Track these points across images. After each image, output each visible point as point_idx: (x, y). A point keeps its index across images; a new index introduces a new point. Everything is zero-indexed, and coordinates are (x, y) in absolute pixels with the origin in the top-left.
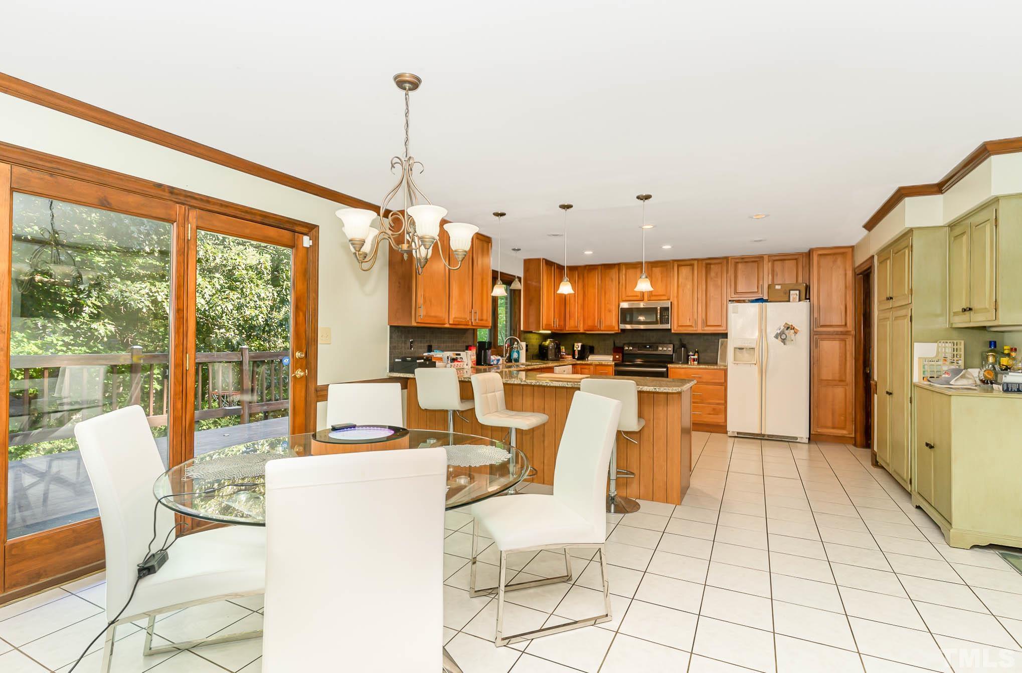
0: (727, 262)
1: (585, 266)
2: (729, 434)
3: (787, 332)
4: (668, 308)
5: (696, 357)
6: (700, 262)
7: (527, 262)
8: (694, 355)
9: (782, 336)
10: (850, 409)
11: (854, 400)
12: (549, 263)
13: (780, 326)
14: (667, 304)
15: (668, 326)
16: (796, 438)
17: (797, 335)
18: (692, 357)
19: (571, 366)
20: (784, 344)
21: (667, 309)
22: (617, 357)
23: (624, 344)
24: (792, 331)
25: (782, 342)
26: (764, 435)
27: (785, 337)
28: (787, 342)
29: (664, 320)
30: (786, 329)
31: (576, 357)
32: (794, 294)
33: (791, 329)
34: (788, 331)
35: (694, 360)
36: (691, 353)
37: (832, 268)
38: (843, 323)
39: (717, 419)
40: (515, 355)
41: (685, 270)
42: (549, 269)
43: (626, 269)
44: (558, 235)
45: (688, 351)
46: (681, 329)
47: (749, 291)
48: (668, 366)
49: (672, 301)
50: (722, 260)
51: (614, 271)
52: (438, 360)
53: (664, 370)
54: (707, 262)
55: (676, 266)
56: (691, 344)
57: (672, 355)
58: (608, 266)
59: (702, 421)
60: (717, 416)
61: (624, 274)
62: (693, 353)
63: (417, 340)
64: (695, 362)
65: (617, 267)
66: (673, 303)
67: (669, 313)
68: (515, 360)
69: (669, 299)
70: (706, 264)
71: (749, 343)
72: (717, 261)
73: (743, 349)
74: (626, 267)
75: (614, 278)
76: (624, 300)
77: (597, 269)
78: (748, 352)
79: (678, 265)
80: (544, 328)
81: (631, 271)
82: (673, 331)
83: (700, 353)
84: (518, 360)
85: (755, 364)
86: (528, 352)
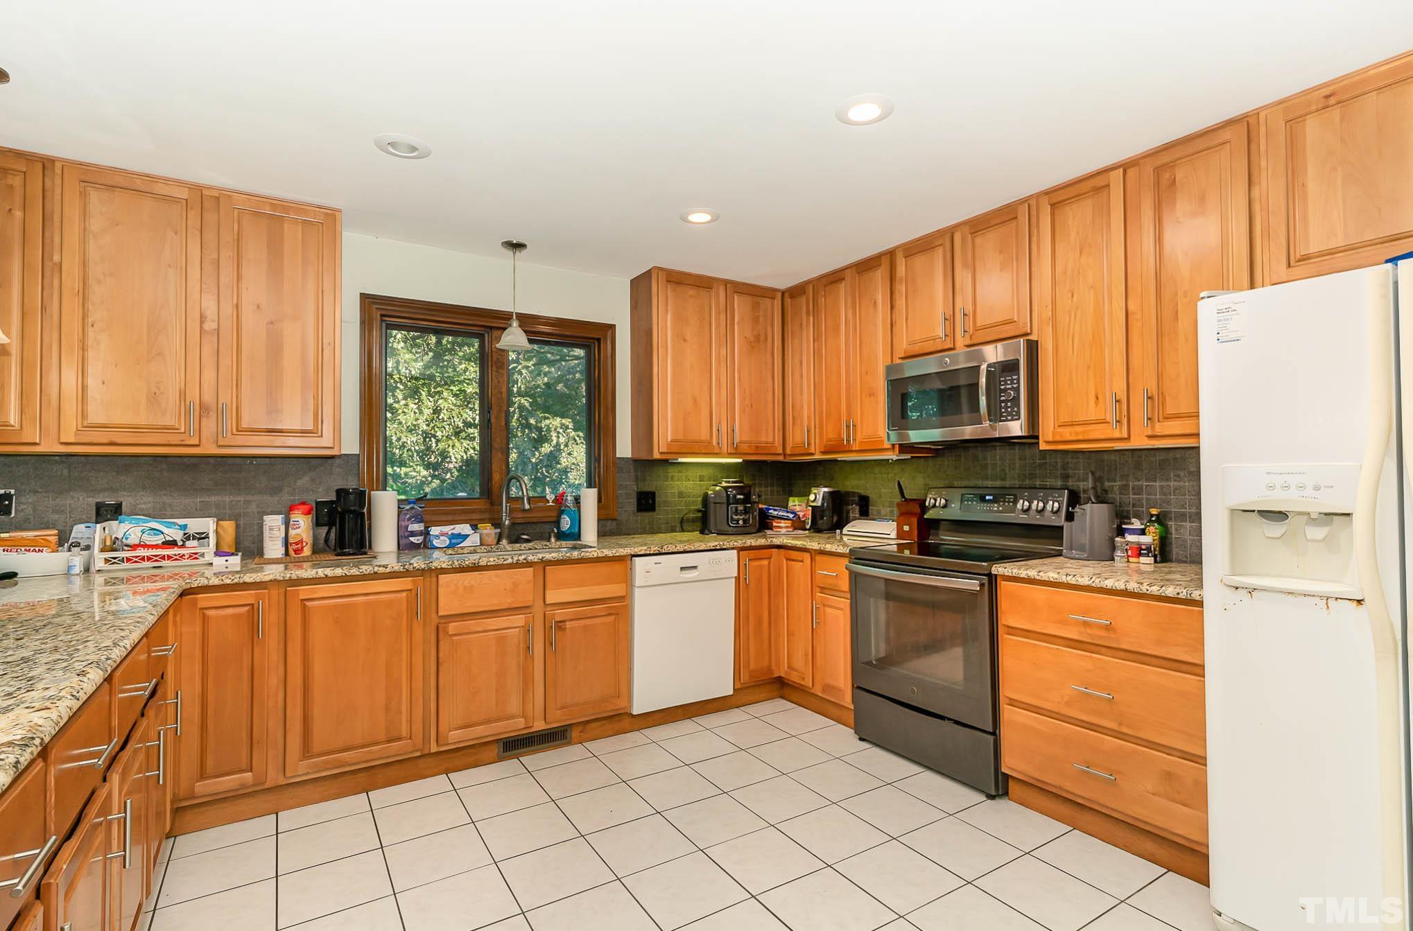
0: (1251, 140)
1: (820, 279)
2: (1223, 923)
4: (1020, 361)
5: (1146, 539)
6: (1133, 172)
7: (636, 283)
8: (1143, 532)
12: (676, 278)
14: (1014, 351)
18: (1136, 538)
19: (735, 552)
21: (1014, 367)
22: (906, 527)
23: (925, 490)
29: (1004, 405)
31: (808, 527)
35: (1139, 551)
36: (1137, 524)
39: (1178, 820)
40: (566, 523)
41: (1077, 217)
42: (691, 296)
43: (906, 261)
44: (414, 149)
45: (1125, 514)
46: (1068, 435)
47: (1369, 236)
48: (994, 571)
49: (1033, 337)
50: (1226, 135)
51: (880, 275)
52: (32, 546)
53: (972, 584)
54: (1159, 163)
55: (1047, 210)
56: (1139, 491)
57: (1062, 528)
58: (865, 266)
59: (1120, 812)
60: (1184, 808)
61: (904, 275)
62: (1142, 524)
63: (40, 490)
64: (1143, 559)
65: (885, 262)
66: (1037, 341)
67: (1018, 380)
68: (561, 536)
69: (1027, 334)
70: (1158, 170)
71: (1317, 488)
72: (1201, 143)
73: (1281, 516)
74: (906, 257)
75: (881, 296)
76: (903, 355)
77: (844, 279)
78: (1318, 533)
79: (1053, 205)
80: (665, 450)
81: (919, 261)
82: (1043, 446)
83: (1172, 524)
84: (575, 535)
85: (1359, 602)
86: (656, 513)
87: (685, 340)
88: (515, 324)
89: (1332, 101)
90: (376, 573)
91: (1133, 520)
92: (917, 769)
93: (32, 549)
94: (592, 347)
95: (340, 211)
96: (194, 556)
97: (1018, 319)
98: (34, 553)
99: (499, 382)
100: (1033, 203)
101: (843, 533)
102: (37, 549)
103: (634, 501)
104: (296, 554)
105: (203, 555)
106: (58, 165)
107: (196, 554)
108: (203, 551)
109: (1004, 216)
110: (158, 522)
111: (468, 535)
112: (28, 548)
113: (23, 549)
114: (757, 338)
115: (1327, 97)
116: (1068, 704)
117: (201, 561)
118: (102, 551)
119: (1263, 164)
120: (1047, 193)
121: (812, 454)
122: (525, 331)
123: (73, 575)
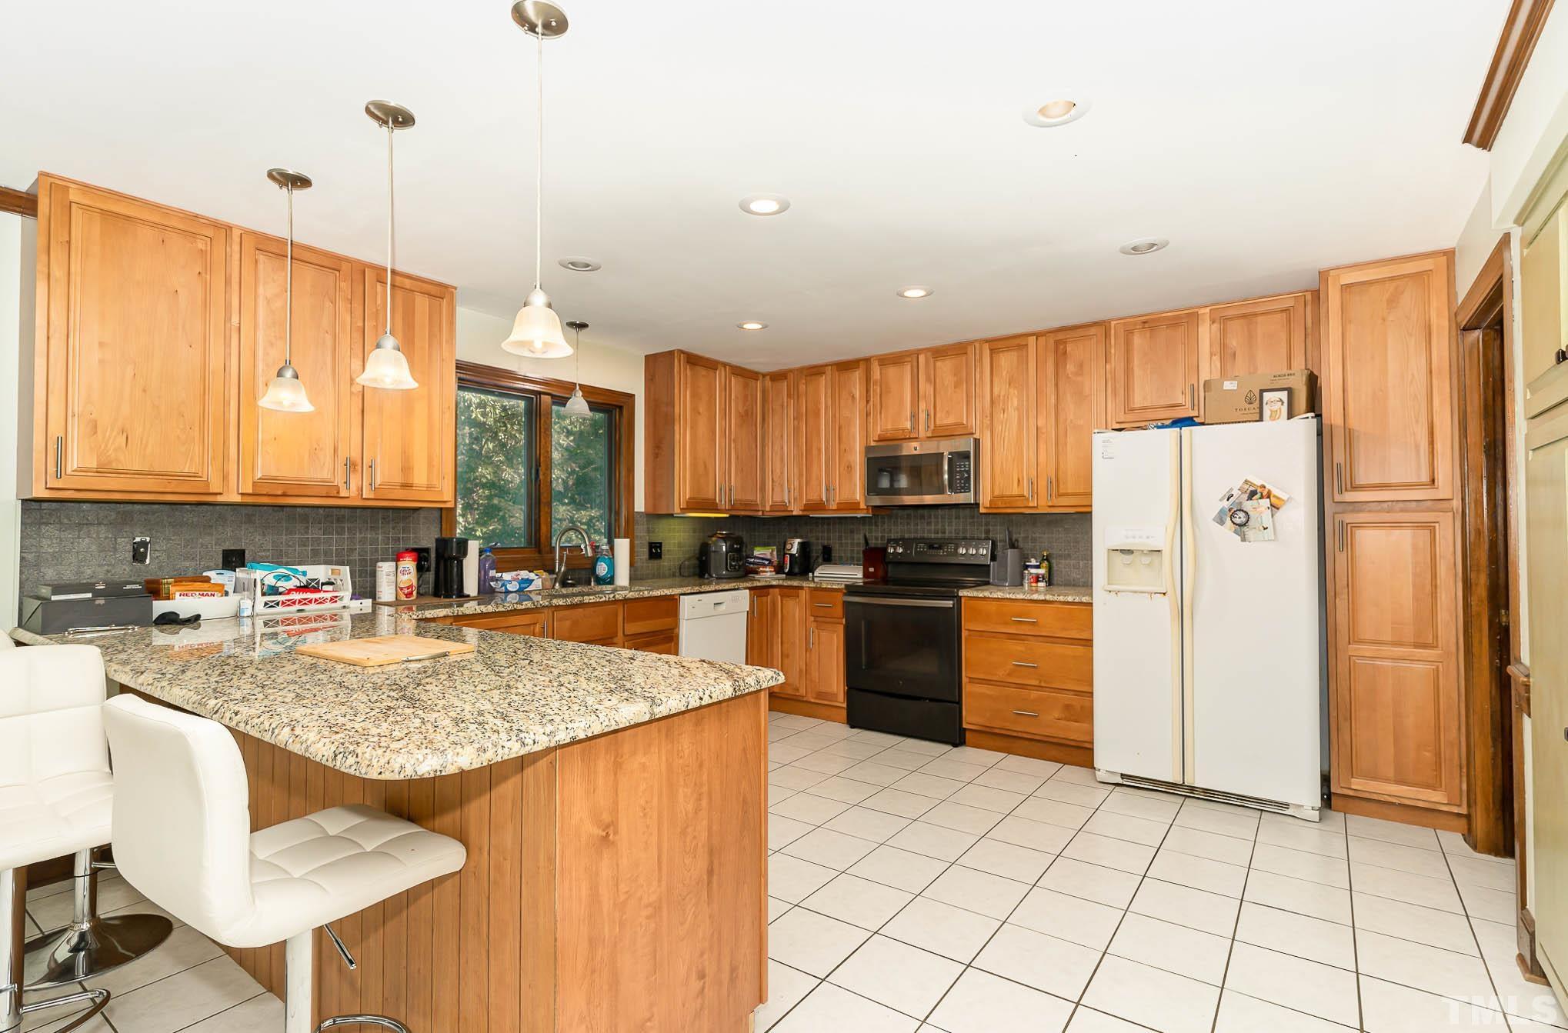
0: (1107, 335)
1: (801, 370)
2: (1101, 775)
3: (1248, 505)
4: (969, 452)
5: (1042, 571)
6: (1042, 340)
7: (651, 361)
8: (1038, 567)
9: (1237, 518)
10: (1453, 733)
11: (1463, 705)
12: (693, 360)
13: (1231, 489)
14: (965, 445)
15: (968, 498)
16: (1286, 806)
17: (1279, 514)
18: (1033, 571)
19: (748, 591)
20: (1244, 540)
21: (965, 456)
22: (871, 570)
23: (889, 541)
24: (1266, 502)
25: (1235, 532)
26: (1193, 789)
27: (1244, 520)
28: (1250, 533)
29: (960, 482)
30: (1246, 496)
31: (787, 571)
32: (1275, 401)
33: (1262, 497)
34: (1253, 503)
35: (1037, 579)
36: (1033, 562)
37: (1384, 319)
38: (1425, 478)
39: (1073, 732)
40: (602, 569)
41: (1007, 361)
42: (703, 376)
43: (881, 370)
44: (588, 266)
45: (1026, 556)
46: (1000, 503)
47: (1162, 403)
48: (960, 594)
49: (977, 436)
50: (1093, 331)
51: (857, 376)
52: (205, 591)
53: (949, 603)
54: (1058, 338)
55: (987, 353)
56: (1034, 540)
57: (989, 566)
58: (845, 366)
59: (1040, 735)
60: (1076, 724)
61: (879, 377)
62: (1037, 562)
63: (173, 538)
64: (1040, 584)
65: (862, 365)
66: (979, 440)
67: (970, 465)
68: (600, 581)
69: (972, 434)
70: (1057, 343)
71: (1148, 537)
72: (1081, 332)
73: (1130, 552)
74: (880, 365)
75: (858, 391)
76: (877, 439)
77: (824, 373)
78: (1146, 560)
79: (991, 350)
80: (685, 507)
81: (892, 371)
82: (982, 510)
83: (1054, 561)
84: (610, 580)
85: (1164, 594)
86: (661, 561)
87: (699, 413)
88: (579, 393)
89: (1146, 325)
90: (515, 609)
91: (1032, 560)
92: (900, 739)
93: (205, 593)
94: (614, 412)
95: (456, 288)
96: (333, 600)
97: (967, 421)
98: (207, 597)
99: (546, 443)
100: (977, 345)
101: (815, 575)
102: (209, 593)
103: (646, 550)
104: (407, 597)
105: (341, 599)
106: (236, 234)
107: (336, 597)
108: (342, 595)
109: (959, 349)
110: (285, 568)
111: (533, 580)
112: (201, 593)
113: (197, 593)
114: (746, 412)
115: (1144, 323)
116: (1009, 675)
117: (339, 604)
118: (263, 594)
119: (1113, 351)
120: (988, 341)
121: (792, 511)
122: (587, 401)
123: (244, 617)
